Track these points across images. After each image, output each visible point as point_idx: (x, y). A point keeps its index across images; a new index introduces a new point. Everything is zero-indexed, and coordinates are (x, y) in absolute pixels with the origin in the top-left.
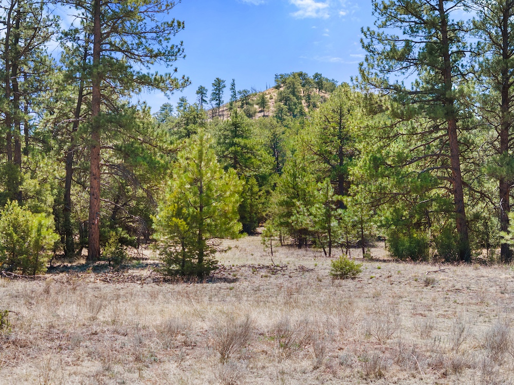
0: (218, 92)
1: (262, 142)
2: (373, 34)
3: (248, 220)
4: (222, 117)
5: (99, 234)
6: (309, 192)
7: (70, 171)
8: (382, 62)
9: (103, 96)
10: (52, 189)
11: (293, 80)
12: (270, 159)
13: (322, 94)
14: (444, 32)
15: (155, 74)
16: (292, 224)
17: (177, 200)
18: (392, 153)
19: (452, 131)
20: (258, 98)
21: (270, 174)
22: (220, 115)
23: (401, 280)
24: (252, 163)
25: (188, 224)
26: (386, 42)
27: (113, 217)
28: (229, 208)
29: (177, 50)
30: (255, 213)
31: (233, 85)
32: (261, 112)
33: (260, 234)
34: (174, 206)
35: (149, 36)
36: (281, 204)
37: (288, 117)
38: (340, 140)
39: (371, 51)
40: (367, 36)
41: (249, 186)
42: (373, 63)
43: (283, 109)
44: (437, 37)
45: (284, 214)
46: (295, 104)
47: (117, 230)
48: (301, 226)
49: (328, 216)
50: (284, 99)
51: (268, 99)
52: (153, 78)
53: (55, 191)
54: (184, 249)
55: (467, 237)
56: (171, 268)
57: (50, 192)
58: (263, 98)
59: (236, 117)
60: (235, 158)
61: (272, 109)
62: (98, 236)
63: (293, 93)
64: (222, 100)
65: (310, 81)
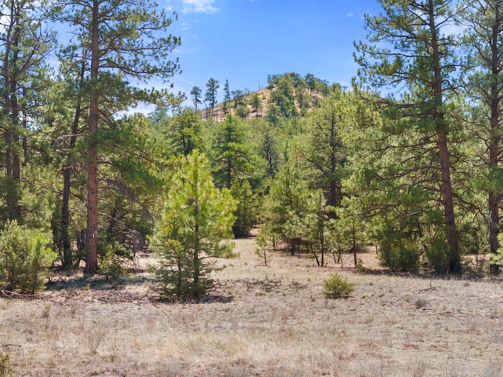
0: (211, 92)
1: (255, 146)
2: (365, 47)
3: (242, 223)
4: (216, 117)
5: (96, 247)
6: (302, 199)
7: (67, 184)
8: (374, 76)
9: (100, 111)
10: (51, 202)
11: (285, 80)
12: (264, 162)
13: (314, 95)
14: (435, 46)
15: (151, 90)
16: (286, 234)
17: (173, 221)
18: (383, 165)
19: (442, 143)
20: (251, 99)
21: (264, 177)
22: (214, 115)
23: (393, 300)
24: (246, 167)
25: (183, 244)
26: (378, 55)
27: (110, 230)
28: (224, 228)
29: (173, 66)
30: (249, 217)
31: (227, 85)
32: (254, 112)
33: (254, 236)
34: (170, 226)
35: (146, 52)
36: (275, 210)
37: (281, 118)
38: (332, 147)
39: (363, 65)
40: (359, 49)
41: (243, 190)
42: (365, 77)
43: (275, 109)
44: (428, 52)
45: (277, 220)
46: (287, 105)
47: (114, 243)
48: (295, 235)
49: (321, 226)
50: (277, 99)
51: (261, 99)
52: (149, 94)
53: (54, 206)
54: (180, 269)
55: (457, 248)
56: (167, 287)
57: (48, 206)
58: (256, 98)
59: (230, 122)
60: (229, 162)
61: (265, 109)
62: (96, 249)
63: (286, 93)
64: (215, 100)
65: (303, 81)
